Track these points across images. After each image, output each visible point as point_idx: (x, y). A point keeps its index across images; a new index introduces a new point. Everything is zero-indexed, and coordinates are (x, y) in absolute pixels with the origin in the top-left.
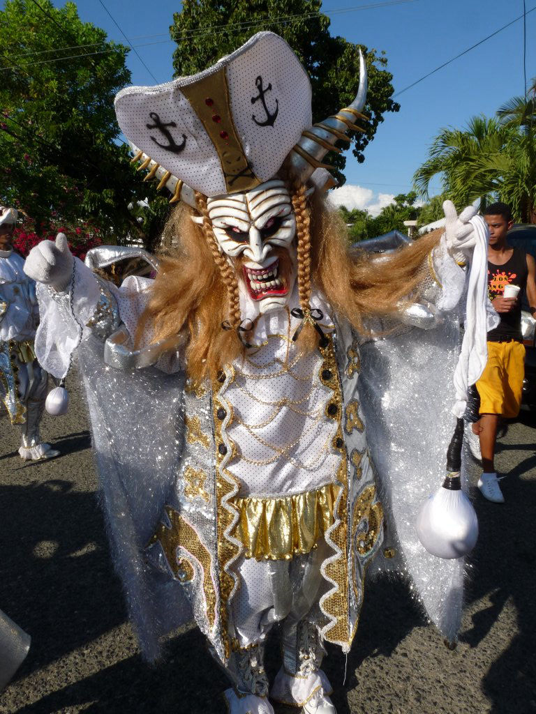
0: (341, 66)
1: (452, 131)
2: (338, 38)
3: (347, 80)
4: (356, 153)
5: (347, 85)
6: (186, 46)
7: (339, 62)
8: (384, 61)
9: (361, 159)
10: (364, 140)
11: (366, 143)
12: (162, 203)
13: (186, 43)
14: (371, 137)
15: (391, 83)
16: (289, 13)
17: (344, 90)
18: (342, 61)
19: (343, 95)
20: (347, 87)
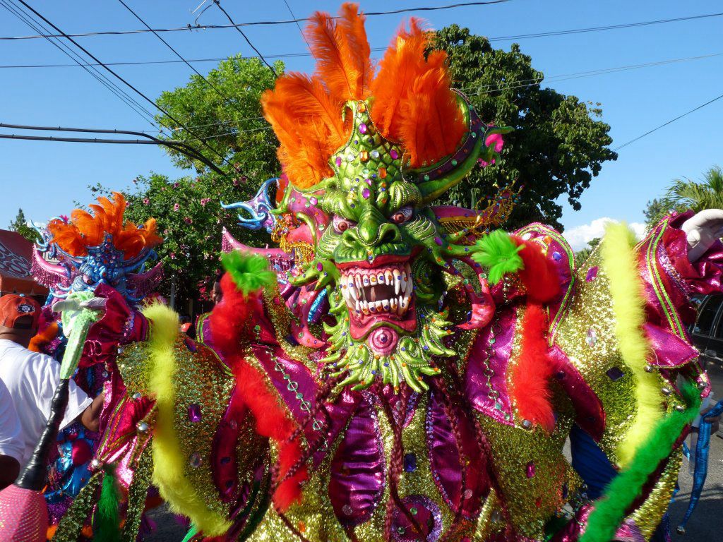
0: (557, 118)
1: (686, 182)
2: (547, 89)
4: (571, 202)
5: (566, 136)
7: (554, 113)
8: (599, 112)
9: (577, 207)
10: (579, 187)
11: (581, 190)
14: (586, 185)
15: (609, 134)
17: (563, 141)
18: (558, 113)
19: (562, 146)
20: (566, 139)
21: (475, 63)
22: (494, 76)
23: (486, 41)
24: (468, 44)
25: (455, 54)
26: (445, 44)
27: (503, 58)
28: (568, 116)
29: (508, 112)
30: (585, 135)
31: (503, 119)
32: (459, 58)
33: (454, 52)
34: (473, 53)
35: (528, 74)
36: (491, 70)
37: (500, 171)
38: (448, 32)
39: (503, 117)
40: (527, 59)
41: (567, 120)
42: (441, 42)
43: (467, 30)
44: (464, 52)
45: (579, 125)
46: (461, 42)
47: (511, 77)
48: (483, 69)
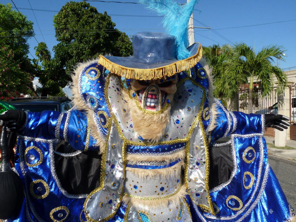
0: (120, 40)
2: (116, 29)
5: (123, 46)
6: (64, 27)
7: (119, 38)
12: (52, 82)
13: (64, 26)
17: (122, 48)
21: (92, 17)
22: (99, 22)
23: (96, 9)
24: (89, 9)
27: (102, 16)
28: (123, 40)
30: (129, 47)
31: (103, 39)
32: (87, 14)
34: (91, 12)
35: (110, 23)
36: (98, 20)
38: (82, 4)
39: (103, 38)
40: (110, 17)
41: (123, 41)
42: (80, 7)
43: (89, 4)
44: (88, 12)
46: (86, 8)
47: (105, 23)
48: (95, 19)
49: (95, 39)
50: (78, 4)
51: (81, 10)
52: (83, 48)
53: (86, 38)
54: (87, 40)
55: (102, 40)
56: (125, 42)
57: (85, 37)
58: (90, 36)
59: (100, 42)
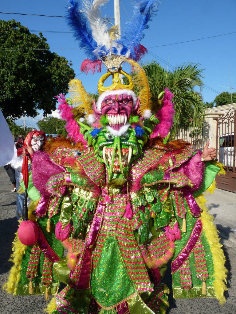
0: (53, 65)
2: (54, 53)
3: (55, 71)
5: (55, 72)
7: (52, 63)
8: (71, 64)
16: (32, 42)
17: (54, 74)
18: (54, 63)
19: (53, 76)
20: (55, 73)
21: (22, 38)
23: (27, 29)
24: (19, 29)
25: (13, 33)
26: (9, 27)
29: (29, 60)
30: (63, 73)
32: (14, 35)
33: (13, 32)
34: (21, 33)
35: (43, 45)
36: (27, 42)
37: (27, 84)
38: (10, 23)
39: (27, 62)
40: (45, 39)
41: (58, 67)
42: (7, 26)
43: (19, 23)
44: (17, 33)
45: (62, 69)
46: (17, 28)
49: (18, 64)
50: (6, 23)
51: (8, 30)
52: (4, 74)
53: (8, 62)
54: (8, 64)
55: (26, 64)
56: (60, 67)
57: (6, 60)
58: (12, 60)
59: (24, 66)
